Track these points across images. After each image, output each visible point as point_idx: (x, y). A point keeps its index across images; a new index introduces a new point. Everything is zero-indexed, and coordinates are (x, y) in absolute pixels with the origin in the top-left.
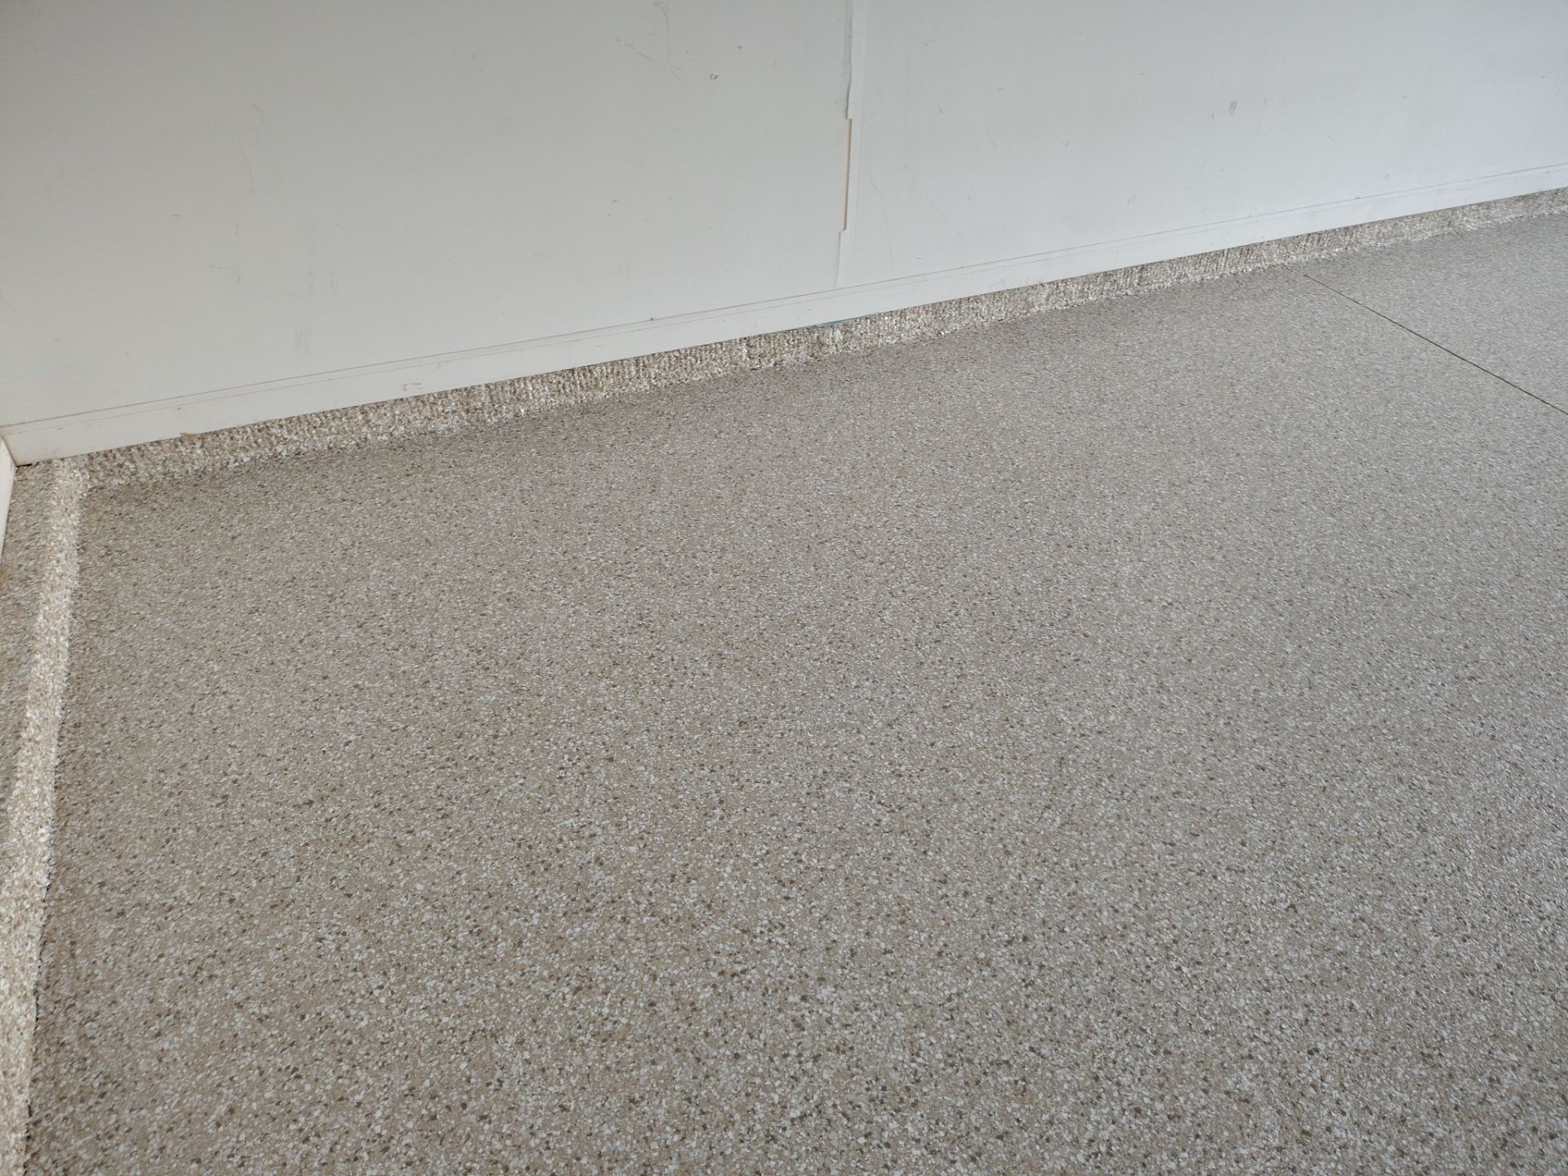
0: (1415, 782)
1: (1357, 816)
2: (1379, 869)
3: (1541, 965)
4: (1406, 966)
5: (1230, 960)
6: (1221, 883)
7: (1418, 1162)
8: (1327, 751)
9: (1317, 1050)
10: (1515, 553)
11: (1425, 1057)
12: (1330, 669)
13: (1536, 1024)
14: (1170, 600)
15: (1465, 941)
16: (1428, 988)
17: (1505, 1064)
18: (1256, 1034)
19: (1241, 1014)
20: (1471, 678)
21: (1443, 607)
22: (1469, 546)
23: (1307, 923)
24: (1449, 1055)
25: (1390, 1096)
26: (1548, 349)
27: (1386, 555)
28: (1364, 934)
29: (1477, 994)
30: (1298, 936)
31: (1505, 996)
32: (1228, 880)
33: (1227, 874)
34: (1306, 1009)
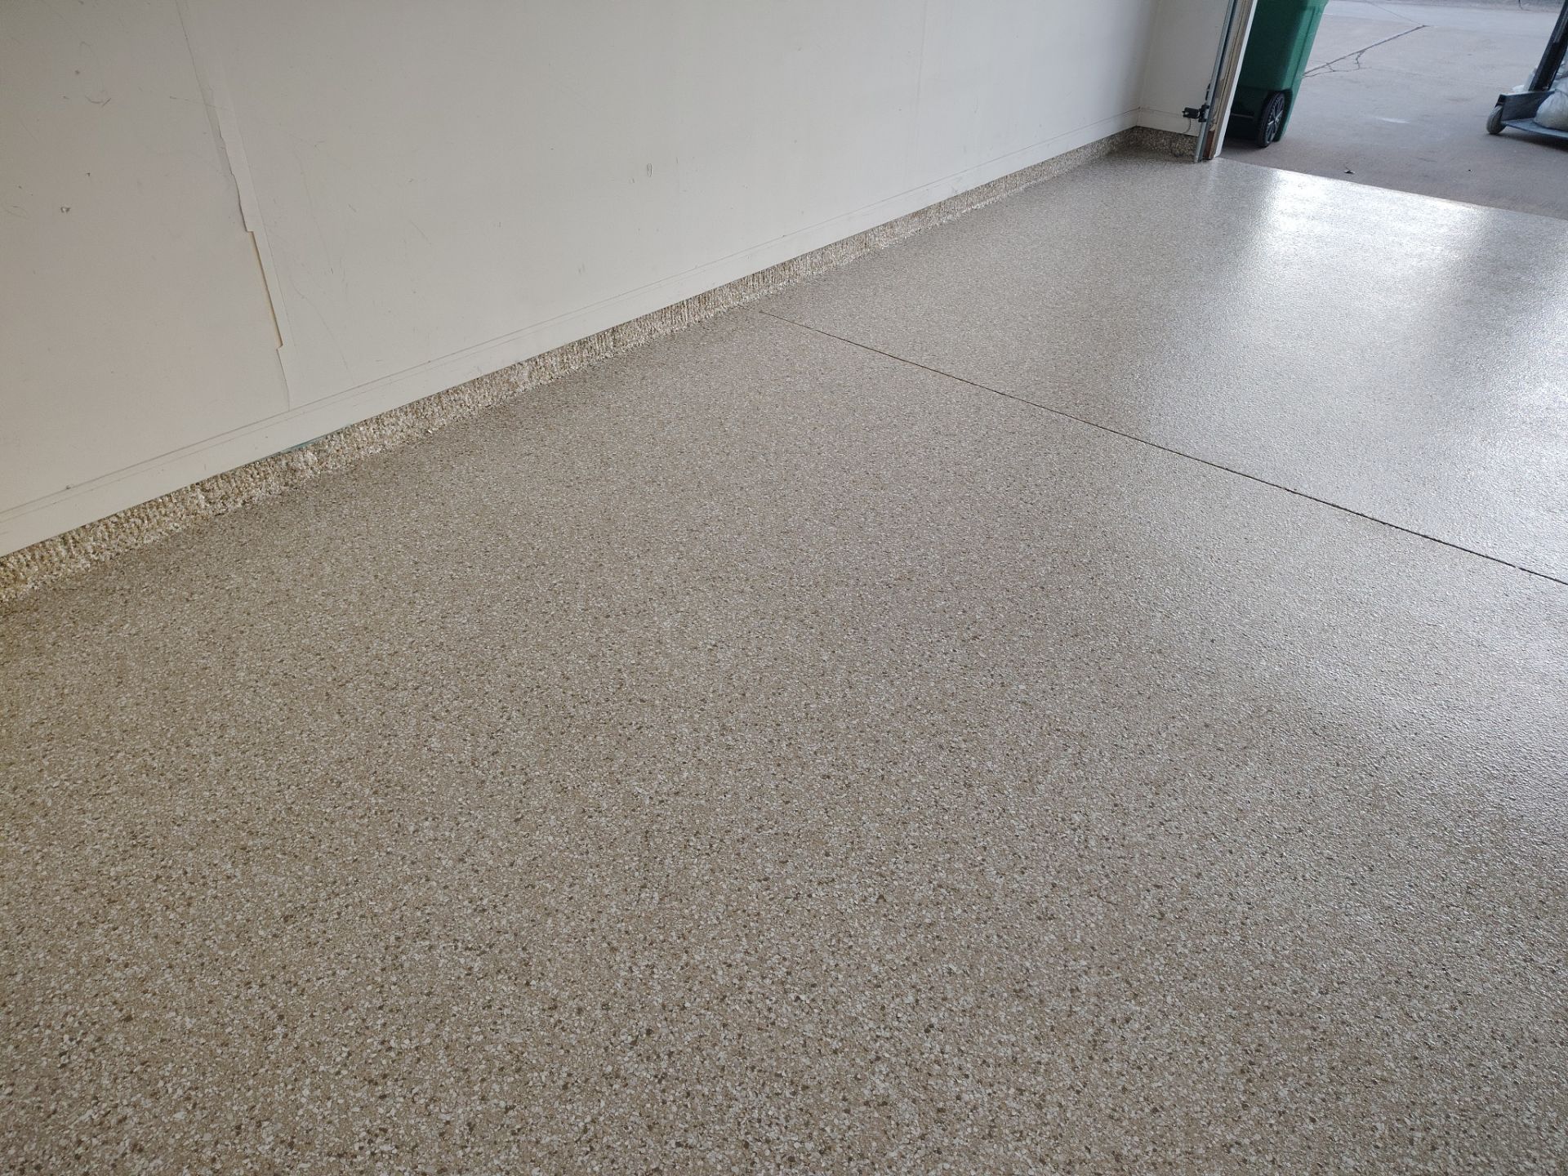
0: (953, 745)
1: (914, 792)
2: (943, 835)
3: (1084, 871)
4: (984, 915)
5: (840, 971)
6: (816, 900)
7: (1035, 1094)
8: (877, 741)
9: (932, 1026)
10: (982, 519)
11: (1018, 993)
12: (863, 665)
13: (1093, 925)
14: (714, 642)
15: (1023, 873)
16: (1005, 927)
17: (1079, 972)
18: (878, 1033)
19: (861, 1019)
20: (975, 638)
21: (938, 582)
22: (946, 523)
23: (896, 908)
24: (1035, 983)
25: (1000, 1042)
26: (965, 339)
27: (884, 549)
28: (945, 898)
29: (1046, 917)
30: (892, 923)
31: (1065, 910)
32: (822, 894)
33: (820, 889)
34: (914, 990)
